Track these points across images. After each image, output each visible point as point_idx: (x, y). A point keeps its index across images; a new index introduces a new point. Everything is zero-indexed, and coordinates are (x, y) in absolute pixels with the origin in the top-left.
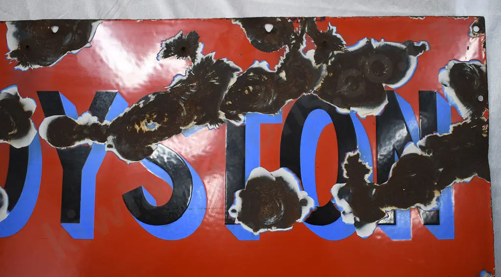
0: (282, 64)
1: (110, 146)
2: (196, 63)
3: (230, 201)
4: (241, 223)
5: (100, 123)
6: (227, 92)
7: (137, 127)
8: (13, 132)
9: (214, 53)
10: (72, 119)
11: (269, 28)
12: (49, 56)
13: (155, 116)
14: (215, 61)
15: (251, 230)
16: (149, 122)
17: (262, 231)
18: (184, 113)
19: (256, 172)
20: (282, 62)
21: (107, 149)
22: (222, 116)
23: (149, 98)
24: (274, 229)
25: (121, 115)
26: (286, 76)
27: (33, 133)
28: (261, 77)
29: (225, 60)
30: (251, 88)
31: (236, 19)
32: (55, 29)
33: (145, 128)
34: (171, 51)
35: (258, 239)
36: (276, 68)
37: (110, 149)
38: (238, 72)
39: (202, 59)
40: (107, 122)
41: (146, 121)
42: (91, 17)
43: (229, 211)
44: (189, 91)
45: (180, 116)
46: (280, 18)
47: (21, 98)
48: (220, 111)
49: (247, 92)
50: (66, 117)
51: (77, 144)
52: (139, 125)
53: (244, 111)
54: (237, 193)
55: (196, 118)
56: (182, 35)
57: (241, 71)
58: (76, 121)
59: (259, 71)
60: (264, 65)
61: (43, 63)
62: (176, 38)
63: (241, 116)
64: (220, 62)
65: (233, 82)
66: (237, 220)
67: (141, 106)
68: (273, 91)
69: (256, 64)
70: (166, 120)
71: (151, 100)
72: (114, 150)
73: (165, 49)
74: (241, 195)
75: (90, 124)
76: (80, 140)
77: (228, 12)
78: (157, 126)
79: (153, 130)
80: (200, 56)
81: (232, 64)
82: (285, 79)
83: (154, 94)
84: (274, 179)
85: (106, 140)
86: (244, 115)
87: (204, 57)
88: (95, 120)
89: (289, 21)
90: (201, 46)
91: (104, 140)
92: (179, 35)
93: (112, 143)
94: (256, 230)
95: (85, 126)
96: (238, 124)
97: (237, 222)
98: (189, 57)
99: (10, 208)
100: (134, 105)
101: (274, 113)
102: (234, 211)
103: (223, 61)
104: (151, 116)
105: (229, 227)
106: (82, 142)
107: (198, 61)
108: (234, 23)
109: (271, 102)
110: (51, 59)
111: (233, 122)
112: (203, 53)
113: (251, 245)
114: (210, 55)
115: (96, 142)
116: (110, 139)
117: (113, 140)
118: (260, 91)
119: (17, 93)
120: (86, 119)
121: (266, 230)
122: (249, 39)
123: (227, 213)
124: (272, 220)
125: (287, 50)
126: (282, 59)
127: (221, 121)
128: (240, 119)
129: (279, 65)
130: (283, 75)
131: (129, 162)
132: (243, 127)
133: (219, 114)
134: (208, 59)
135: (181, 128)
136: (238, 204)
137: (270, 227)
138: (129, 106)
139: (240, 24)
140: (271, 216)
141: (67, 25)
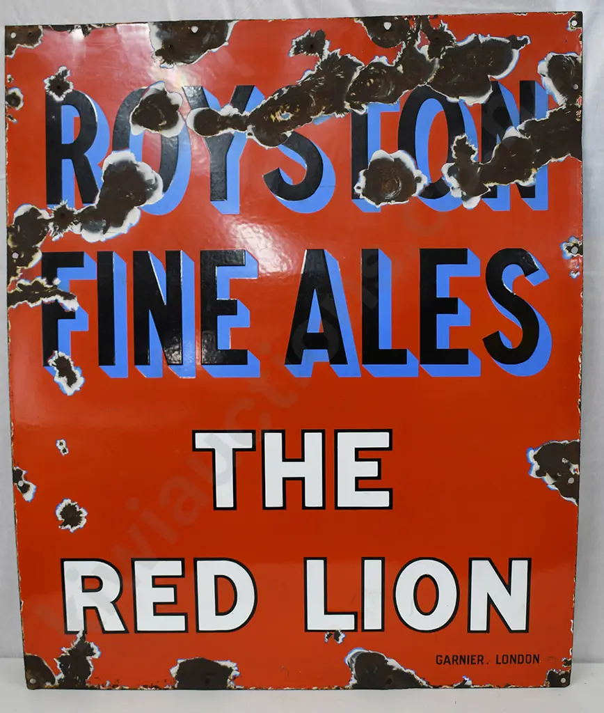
0: (399, 58)
1: (250, 134)
2: (323, 60)
3: (355, 179)
4: (365, 197)
5: (240, 114)
6: (351, 84)
7: (272, 117)
8: (163, 124)
9: (339, 50)
10: (216, 111)
11: (387, 26)
12: (191, 55)
13: (288, 107)
14: (340, 57)
15: (374, 204)
16: (283, 112)
17: (383, 204)
18: (314, 104)
19: (377, 154)
20: (400, 56)
21: (248, 137)
22: (347, 106)
23: (283, 92)
24: (393, 203)
25: (259, 106)
26: (403, 70)
27: (181, 124)
28: (380, 71)
29: (349, 56)
30: (372, 81)
31: (358, 18)
32: (195, 29)
33: (280, 118)
34: (300, 49)
35: (379, 211)
36: (394, 62)
37: (250, 137)
38: (361, 67)
39: (329, 55)
40: (247, 113)
41: (280, 111)
42: (227, 18)
43: (355, 188)
44: (317, 84)
45: (311, 107)
46: (397, 16)
47: (168, 93)
48: (345, 102)
49: (368, 84)
50: (210, 110)
51: (221, 133)
52: (275, 116)
53: (366, 101)
54: (362, 172)
55: (324, 108)
56: (310, 33)
57: (364, 65)
58: (219, 113)
59: (379, 65)
60: (384, 60)
61: (187, 61)
62: (305, 36)
63: (364, 106)
64: (344, 58)
65: (356, 75)
66: (361, 195)
67: (276, 98)
68: (391, 83)
69: (377, 59)
70: (298, 110)
71: (285, 93)
72: (254, 137)
73: (295, 46)
74: (364, 174)
75: (232, 115)
76: (223, 129)
77: (351, 13)
78: (291, 115)
79: (287, 119)
80: (326, 53)
81: (355, 59)
82: (402, 72)
83: (287, 88)
84: (393, 160)
85: (246, 129)
86: (366, 104)
87: (331, 54)
88: (236, 111)
89: (406, 19)
90: (327, 43)
91: (244, 129)
92: (307, 33)
93: (251, 132)
94: (378, 204)
95: (227, 117)
96: (361, 113)
97: (361, 197)
98: (317, 54)
99: (165, 190)
100: (270, 98)
101: (393, 103)
102: (359, 188)
103: (347, 57)
104: (285, 107)
105: (355, 201)
106: (225, 131)
107: (325, 57)
108: (356, 22)
109: (390, 92)
110: (192, 57)
111: (356, 111)
112: (330, 49)
113: (374, 216)
114: (336, 51)
115: (238, 131)
116: (250, 127)
117: (253, 129)
118: (380, 83)
119: (164, 89)
120: (228, 110)
121: (386, 203)
122: (369, 36)
123: (353, 190)
124: (391, 195)
125: (404, 46)
126: (400, 54)
127: (346, 111)
128: (363, 109)
129: (397, 60)
130: (400, 68)
131: (267, 147)
132: (366, 116)
133: (344, 104)
134: (334, 55)
135: (311, 117)
136: (362, 182)
137: (389, 201)
138: (266, 99)
139: (362, 22)
140: (391, 192)
141: (205, 25)
